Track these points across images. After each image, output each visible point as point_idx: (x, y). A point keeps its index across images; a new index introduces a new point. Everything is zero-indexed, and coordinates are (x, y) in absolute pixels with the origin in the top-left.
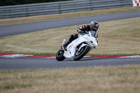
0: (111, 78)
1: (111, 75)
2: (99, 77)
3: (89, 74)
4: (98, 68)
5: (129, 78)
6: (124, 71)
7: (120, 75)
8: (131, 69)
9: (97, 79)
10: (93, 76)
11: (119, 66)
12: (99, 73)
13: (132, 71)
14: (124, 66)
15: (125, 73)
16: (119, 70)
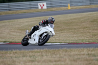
0: (24, 58)
1: (24, 56)
2: (16, 57)
3: (9, 55)
4: (15, 51)
5: (37, 59)
6: (33, 54)
7: (30, 57)
8: (38, 52)
9: (14, 59)
10: (11, 57)
11: (30, 50)
12: (16, 55)
13: (39, 54)
14: (34, 50)
15: (34, 56)
16: (30, 53)
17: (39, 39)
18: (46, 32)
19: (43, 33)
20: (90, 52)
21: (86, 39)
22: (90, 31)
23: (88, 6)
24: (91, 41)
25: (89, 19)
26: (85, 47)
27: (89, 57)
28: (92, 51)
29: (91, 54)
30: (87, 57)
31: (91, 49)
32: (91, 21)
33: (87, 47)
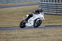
17: (34, 23)
18: (39, 18)
19: (37, 19)
20: (7, 33)
21: (5, 25)
22: (8, 20)
23: (6, 4)
24: (8, 26)
25: (6, 12)
26: (4, 30)
27: (7, 36)
28: (9, 32)
29: (8, 34)
30: (6, 36)
31: (8, 31)
32: (8, 14)
33: (5, 30)
